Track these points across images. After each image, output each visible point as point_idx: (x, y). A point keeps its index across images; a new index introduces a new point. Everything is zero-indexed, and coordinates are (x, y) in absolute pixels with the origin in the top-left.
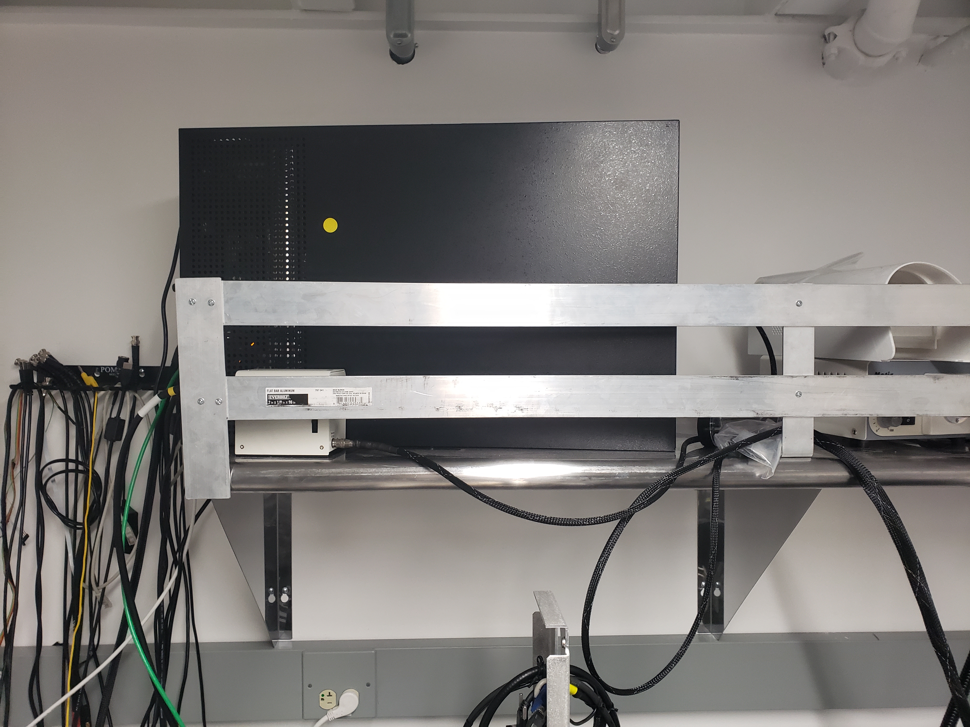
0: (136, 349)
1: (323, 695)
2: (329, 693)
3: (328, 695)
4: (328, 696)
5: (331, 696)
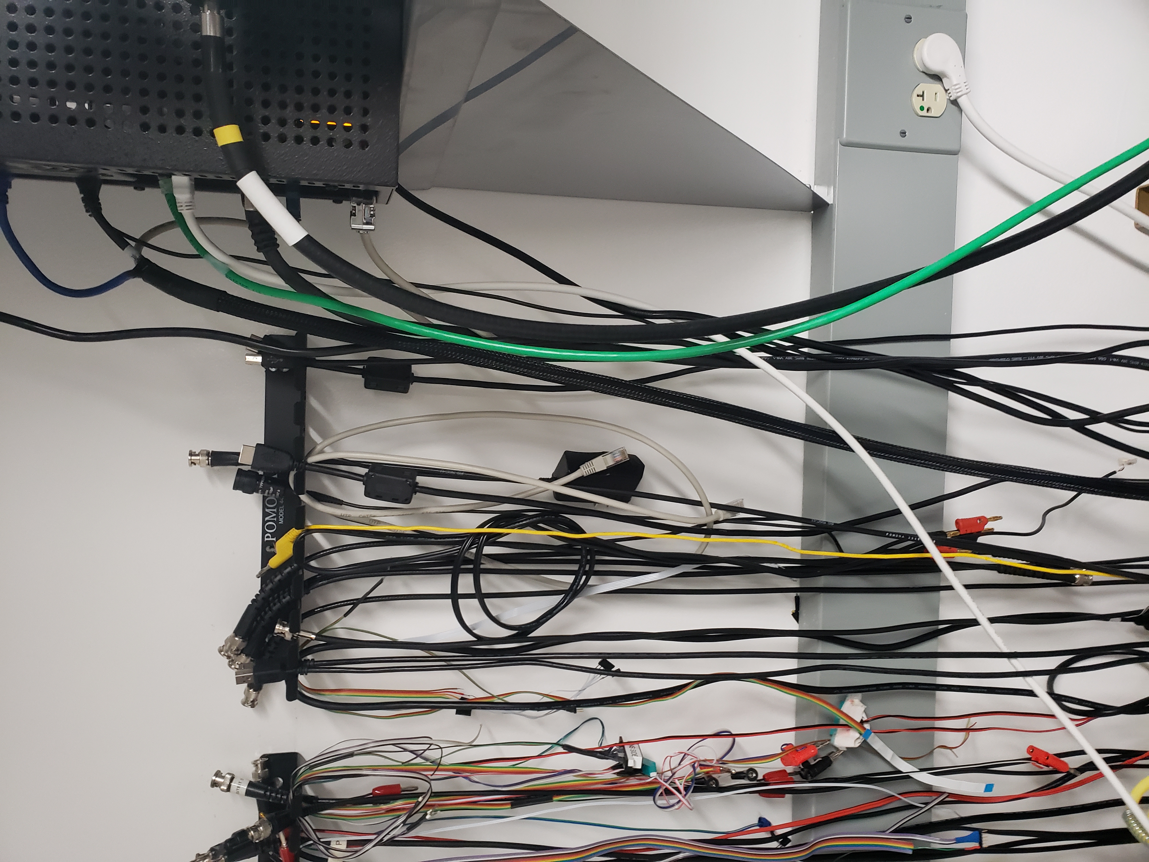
0: (220, 460)
1: (922, 108)
2: (918, 96)
3: (922, 98)
4: (923, 100)
5: (923, 93)
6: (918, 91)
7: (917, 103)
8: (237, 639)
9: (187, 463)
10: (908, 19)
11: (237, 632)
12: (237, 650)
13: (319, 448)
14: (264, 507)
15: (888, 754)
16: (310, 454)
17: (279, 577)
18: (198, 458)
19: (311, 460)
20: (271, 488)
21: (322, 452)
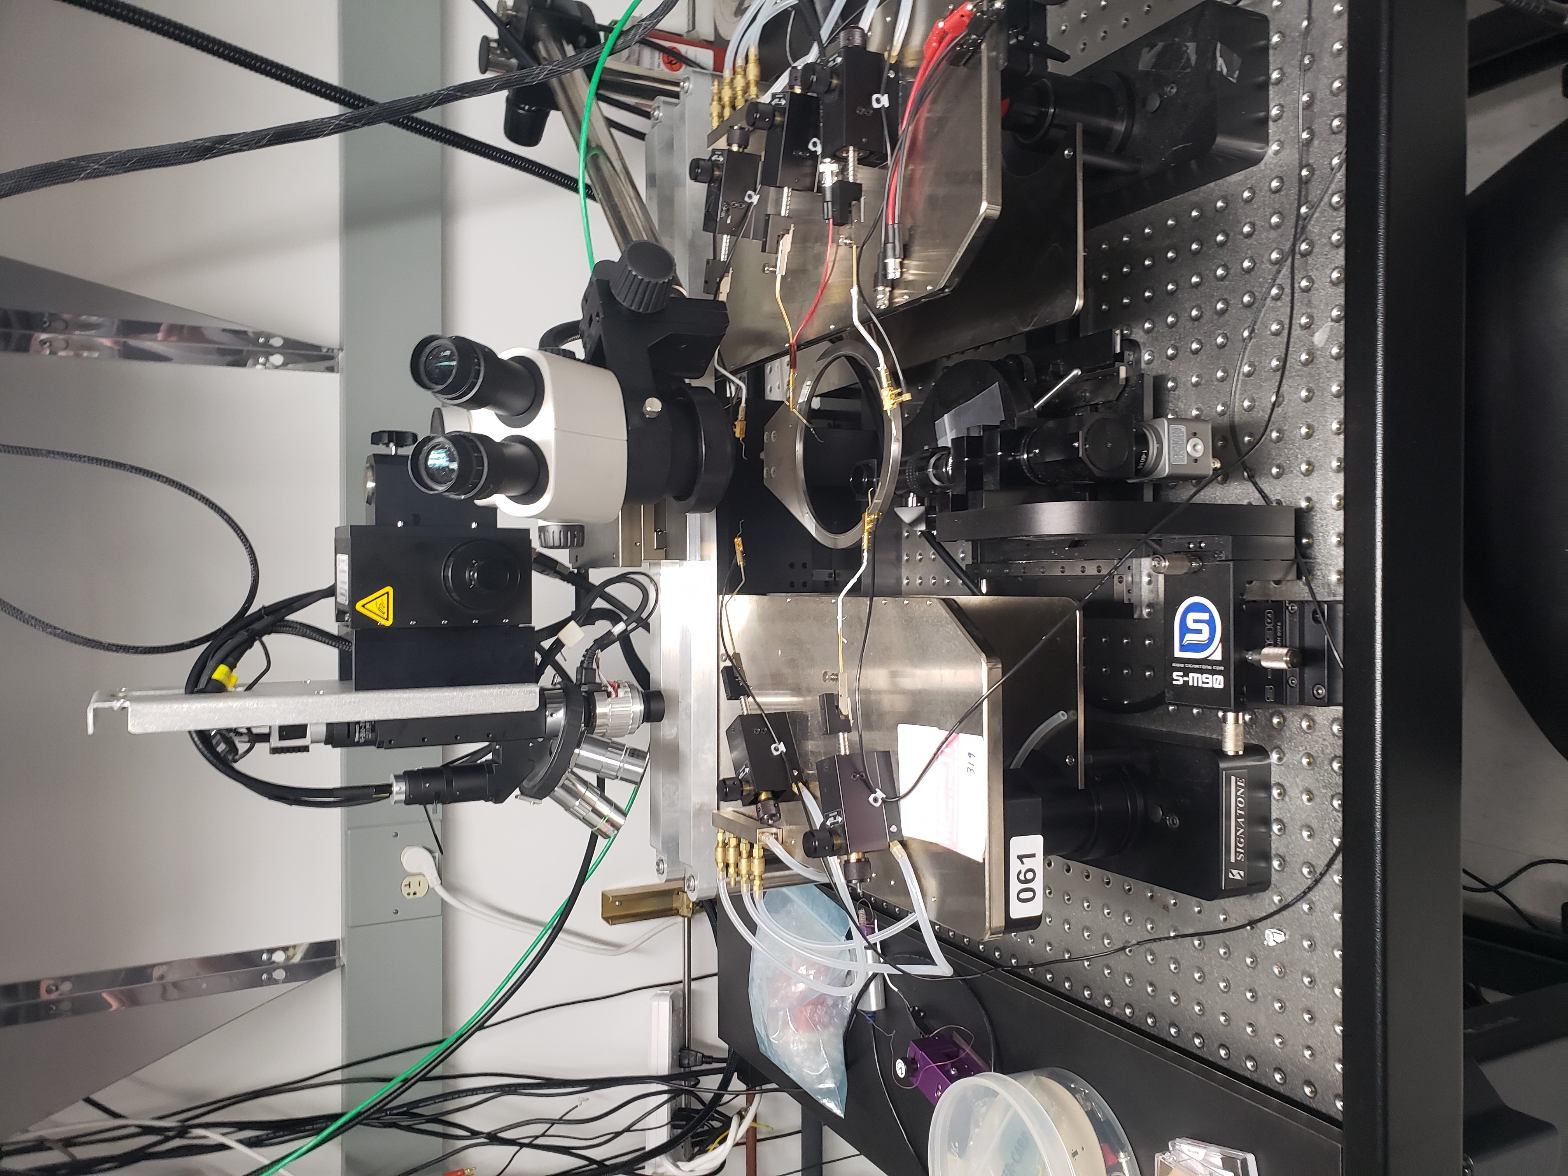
1: (409, 894)
3: (408, 887)
5: (409, 883)
6: (406, 882)
7: (405, 890)
10: (397, 835)
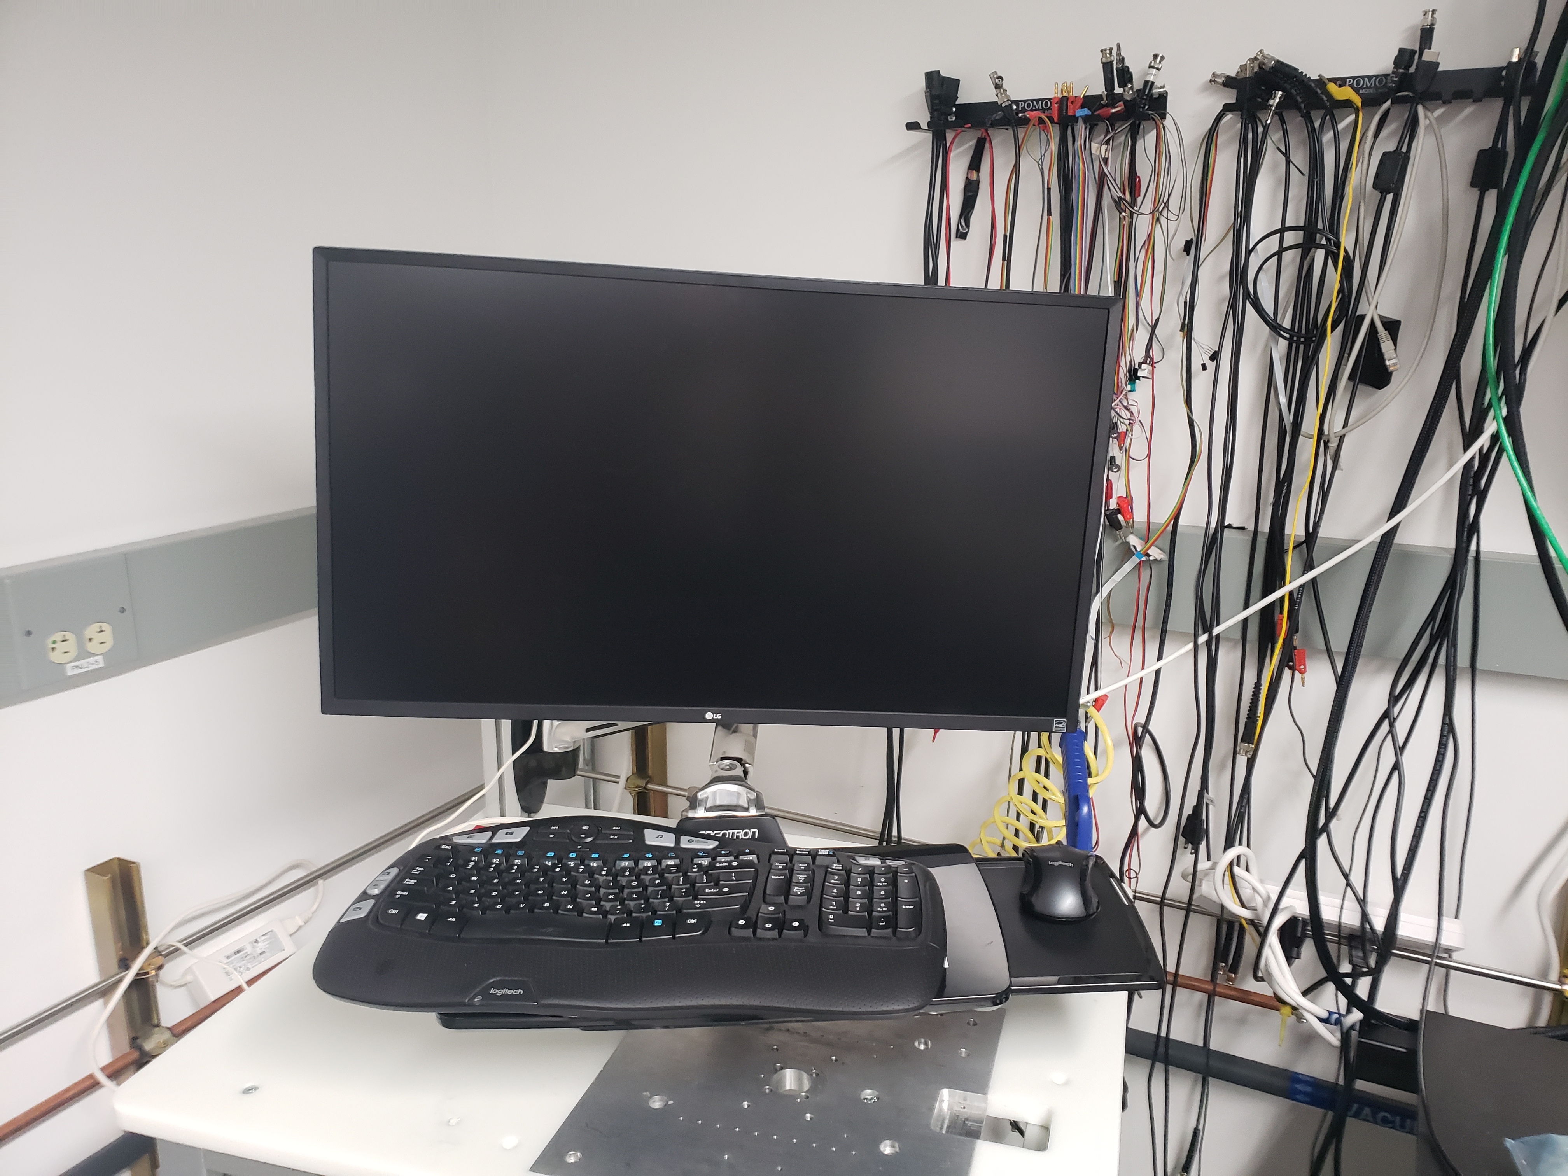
0: (1427, 34)
8: (1273, 62)
9: (1426, 9)
11: (1278, 62)
12: (1264, 64)
13: (1429, 114)
14: (1377, 76)
15: (1118, 577)
16: (1424, 107)
17: (1319, 91)
18: (1430, 17)
19: (1420, 109)
20: (1397, 79)
21: (1426, 117)
